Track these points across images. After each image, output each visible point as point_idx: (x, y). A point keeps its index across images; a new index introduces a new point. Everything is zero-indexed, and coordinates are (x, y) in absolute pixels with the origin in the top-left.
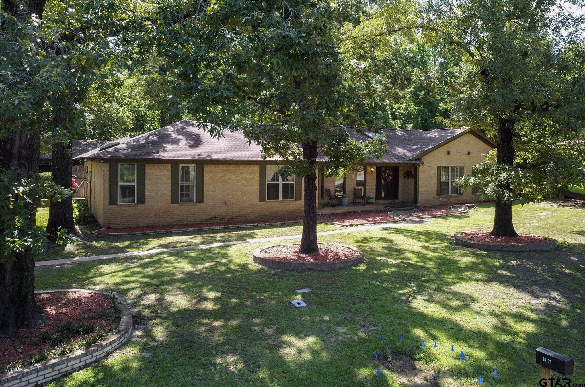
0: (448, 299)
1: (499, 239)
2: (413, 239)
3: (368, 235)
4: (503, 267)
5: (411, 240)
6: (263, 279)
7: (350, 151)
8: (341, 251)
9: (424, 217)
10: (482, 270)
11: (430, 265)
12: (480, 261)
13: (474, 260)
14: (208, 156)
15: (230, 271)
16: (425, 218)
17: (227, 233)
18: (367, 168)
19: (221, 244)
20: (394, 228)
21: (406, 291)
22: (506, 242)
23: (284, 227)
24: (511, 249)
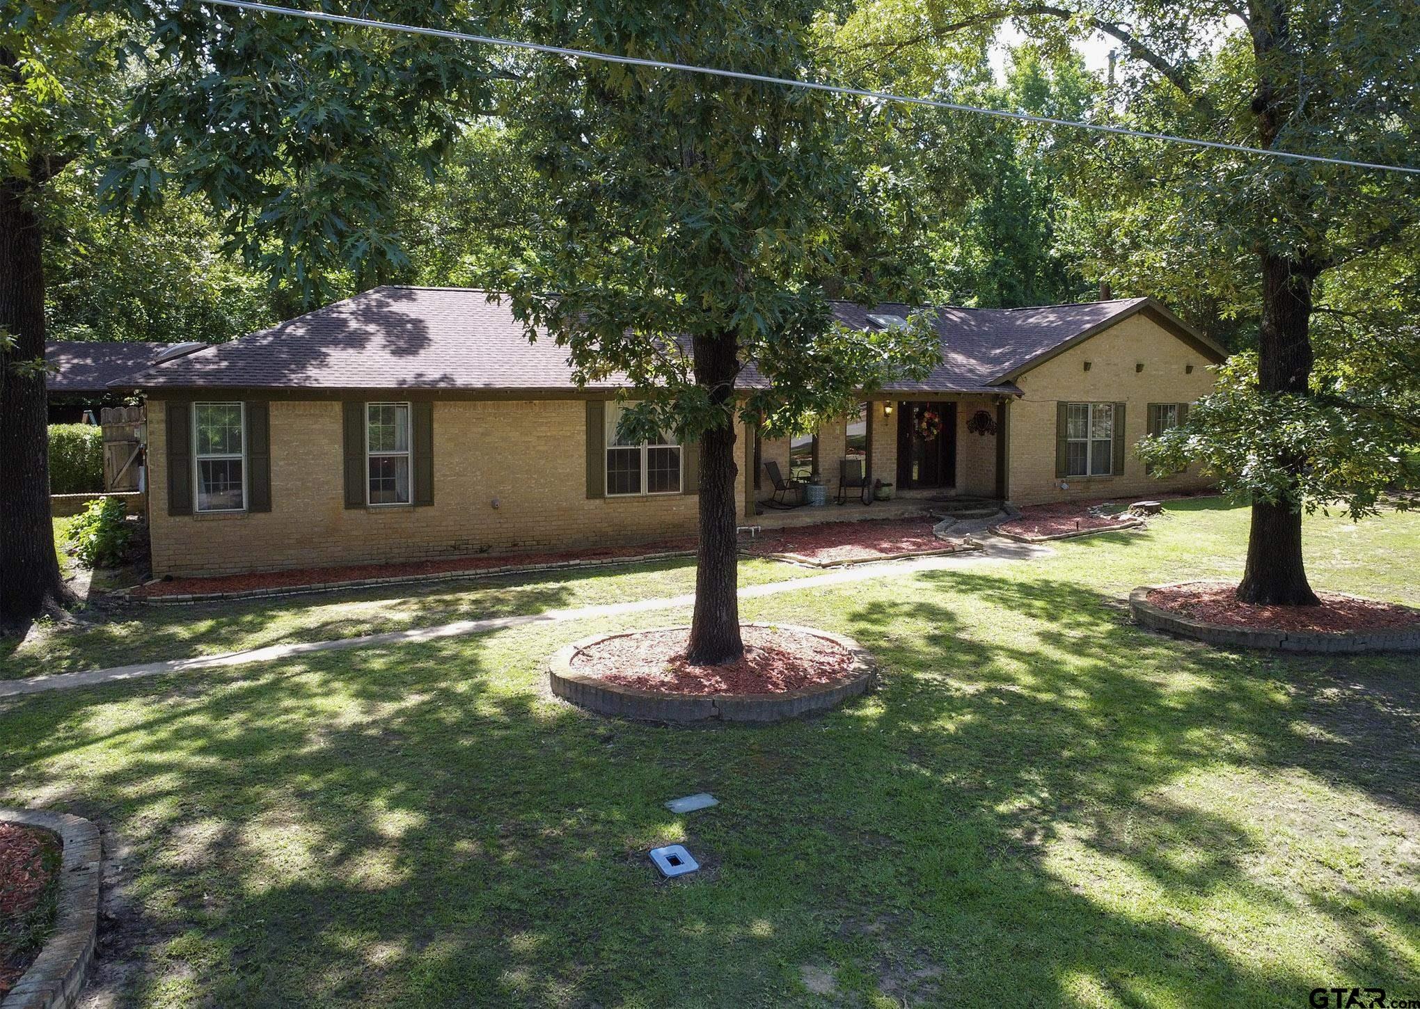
0: (1163, 840)
1: (1267, 614)
2: (1011, 608)
3: (882, 596)
4: (1304, 710)
5: (1008, 612)
6: (570, 754)
7: (837, 358)
8: (811, 655)
9: (1028, 537)
10: (1242, 722)
11: (1076, 699)
12: (1225, 687)
13: (1205, 682)
14: (444, 378)
15: (475, 723)
16: (1033, 541)
17: (493, 592)
18: (875, 407)
19: (467, 625)
20: (954, 574)
21: (1019, 804)
22: (1290, 624)
23: (653, 570)
24: (1310, 647)
